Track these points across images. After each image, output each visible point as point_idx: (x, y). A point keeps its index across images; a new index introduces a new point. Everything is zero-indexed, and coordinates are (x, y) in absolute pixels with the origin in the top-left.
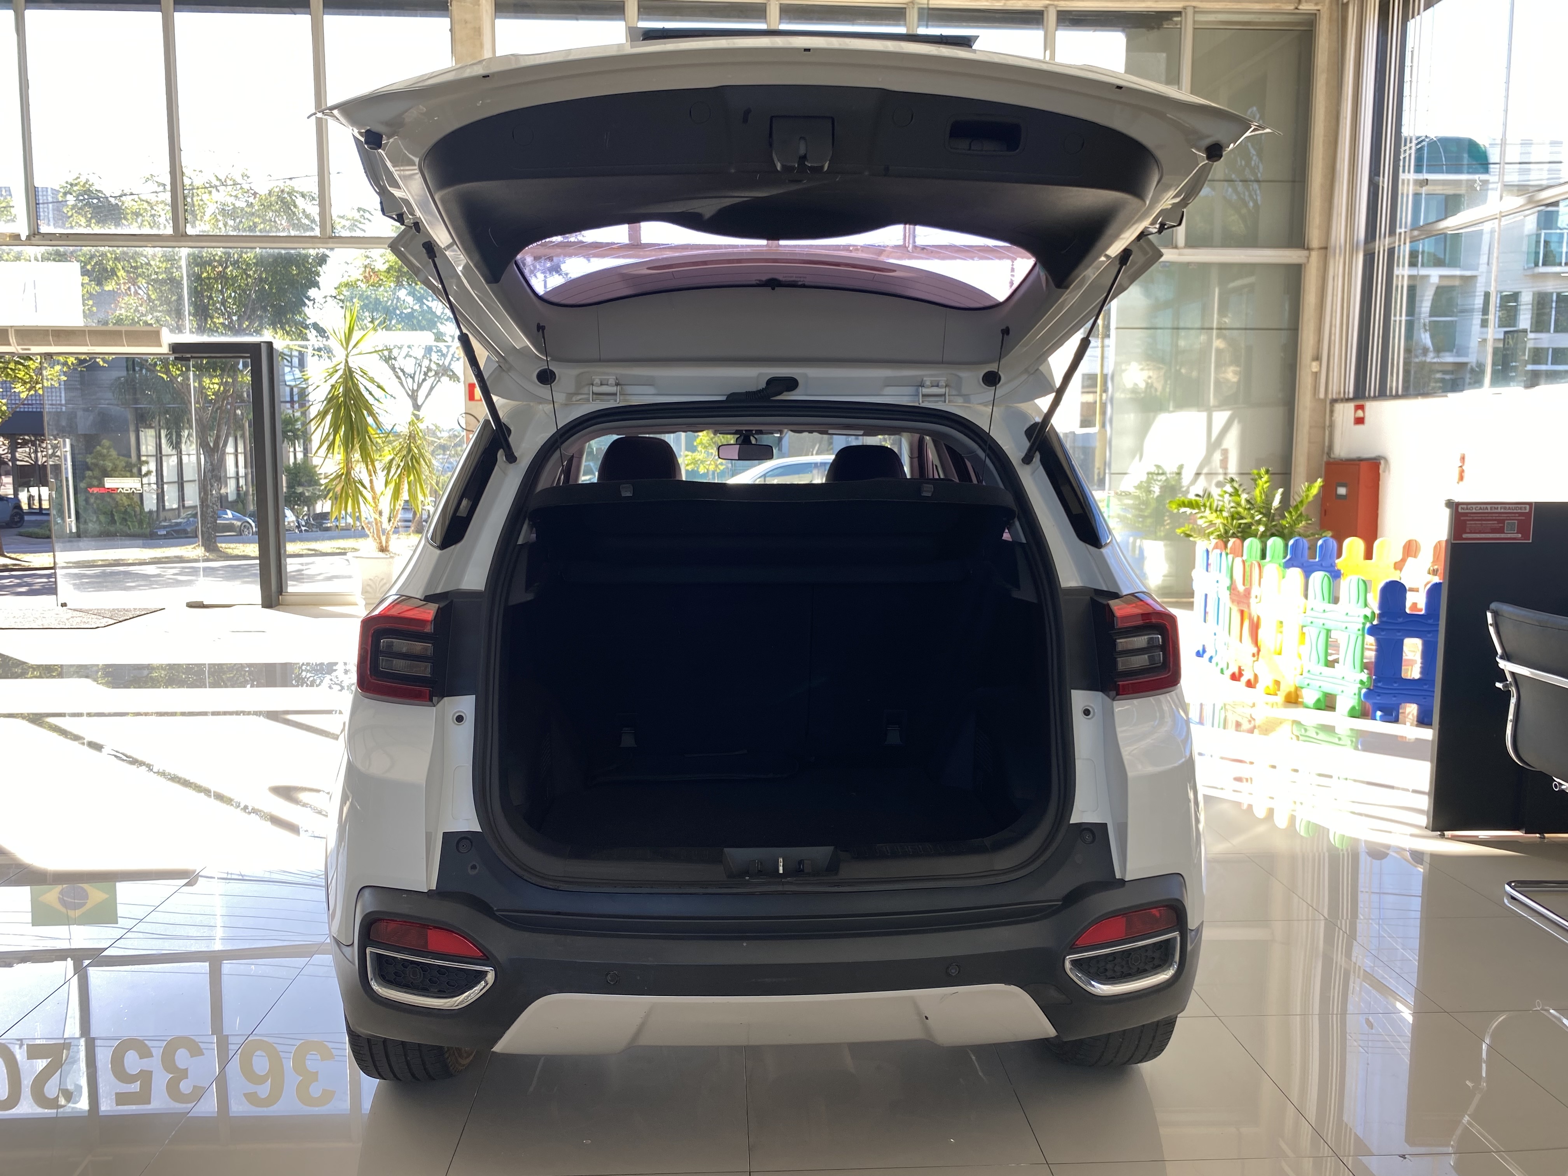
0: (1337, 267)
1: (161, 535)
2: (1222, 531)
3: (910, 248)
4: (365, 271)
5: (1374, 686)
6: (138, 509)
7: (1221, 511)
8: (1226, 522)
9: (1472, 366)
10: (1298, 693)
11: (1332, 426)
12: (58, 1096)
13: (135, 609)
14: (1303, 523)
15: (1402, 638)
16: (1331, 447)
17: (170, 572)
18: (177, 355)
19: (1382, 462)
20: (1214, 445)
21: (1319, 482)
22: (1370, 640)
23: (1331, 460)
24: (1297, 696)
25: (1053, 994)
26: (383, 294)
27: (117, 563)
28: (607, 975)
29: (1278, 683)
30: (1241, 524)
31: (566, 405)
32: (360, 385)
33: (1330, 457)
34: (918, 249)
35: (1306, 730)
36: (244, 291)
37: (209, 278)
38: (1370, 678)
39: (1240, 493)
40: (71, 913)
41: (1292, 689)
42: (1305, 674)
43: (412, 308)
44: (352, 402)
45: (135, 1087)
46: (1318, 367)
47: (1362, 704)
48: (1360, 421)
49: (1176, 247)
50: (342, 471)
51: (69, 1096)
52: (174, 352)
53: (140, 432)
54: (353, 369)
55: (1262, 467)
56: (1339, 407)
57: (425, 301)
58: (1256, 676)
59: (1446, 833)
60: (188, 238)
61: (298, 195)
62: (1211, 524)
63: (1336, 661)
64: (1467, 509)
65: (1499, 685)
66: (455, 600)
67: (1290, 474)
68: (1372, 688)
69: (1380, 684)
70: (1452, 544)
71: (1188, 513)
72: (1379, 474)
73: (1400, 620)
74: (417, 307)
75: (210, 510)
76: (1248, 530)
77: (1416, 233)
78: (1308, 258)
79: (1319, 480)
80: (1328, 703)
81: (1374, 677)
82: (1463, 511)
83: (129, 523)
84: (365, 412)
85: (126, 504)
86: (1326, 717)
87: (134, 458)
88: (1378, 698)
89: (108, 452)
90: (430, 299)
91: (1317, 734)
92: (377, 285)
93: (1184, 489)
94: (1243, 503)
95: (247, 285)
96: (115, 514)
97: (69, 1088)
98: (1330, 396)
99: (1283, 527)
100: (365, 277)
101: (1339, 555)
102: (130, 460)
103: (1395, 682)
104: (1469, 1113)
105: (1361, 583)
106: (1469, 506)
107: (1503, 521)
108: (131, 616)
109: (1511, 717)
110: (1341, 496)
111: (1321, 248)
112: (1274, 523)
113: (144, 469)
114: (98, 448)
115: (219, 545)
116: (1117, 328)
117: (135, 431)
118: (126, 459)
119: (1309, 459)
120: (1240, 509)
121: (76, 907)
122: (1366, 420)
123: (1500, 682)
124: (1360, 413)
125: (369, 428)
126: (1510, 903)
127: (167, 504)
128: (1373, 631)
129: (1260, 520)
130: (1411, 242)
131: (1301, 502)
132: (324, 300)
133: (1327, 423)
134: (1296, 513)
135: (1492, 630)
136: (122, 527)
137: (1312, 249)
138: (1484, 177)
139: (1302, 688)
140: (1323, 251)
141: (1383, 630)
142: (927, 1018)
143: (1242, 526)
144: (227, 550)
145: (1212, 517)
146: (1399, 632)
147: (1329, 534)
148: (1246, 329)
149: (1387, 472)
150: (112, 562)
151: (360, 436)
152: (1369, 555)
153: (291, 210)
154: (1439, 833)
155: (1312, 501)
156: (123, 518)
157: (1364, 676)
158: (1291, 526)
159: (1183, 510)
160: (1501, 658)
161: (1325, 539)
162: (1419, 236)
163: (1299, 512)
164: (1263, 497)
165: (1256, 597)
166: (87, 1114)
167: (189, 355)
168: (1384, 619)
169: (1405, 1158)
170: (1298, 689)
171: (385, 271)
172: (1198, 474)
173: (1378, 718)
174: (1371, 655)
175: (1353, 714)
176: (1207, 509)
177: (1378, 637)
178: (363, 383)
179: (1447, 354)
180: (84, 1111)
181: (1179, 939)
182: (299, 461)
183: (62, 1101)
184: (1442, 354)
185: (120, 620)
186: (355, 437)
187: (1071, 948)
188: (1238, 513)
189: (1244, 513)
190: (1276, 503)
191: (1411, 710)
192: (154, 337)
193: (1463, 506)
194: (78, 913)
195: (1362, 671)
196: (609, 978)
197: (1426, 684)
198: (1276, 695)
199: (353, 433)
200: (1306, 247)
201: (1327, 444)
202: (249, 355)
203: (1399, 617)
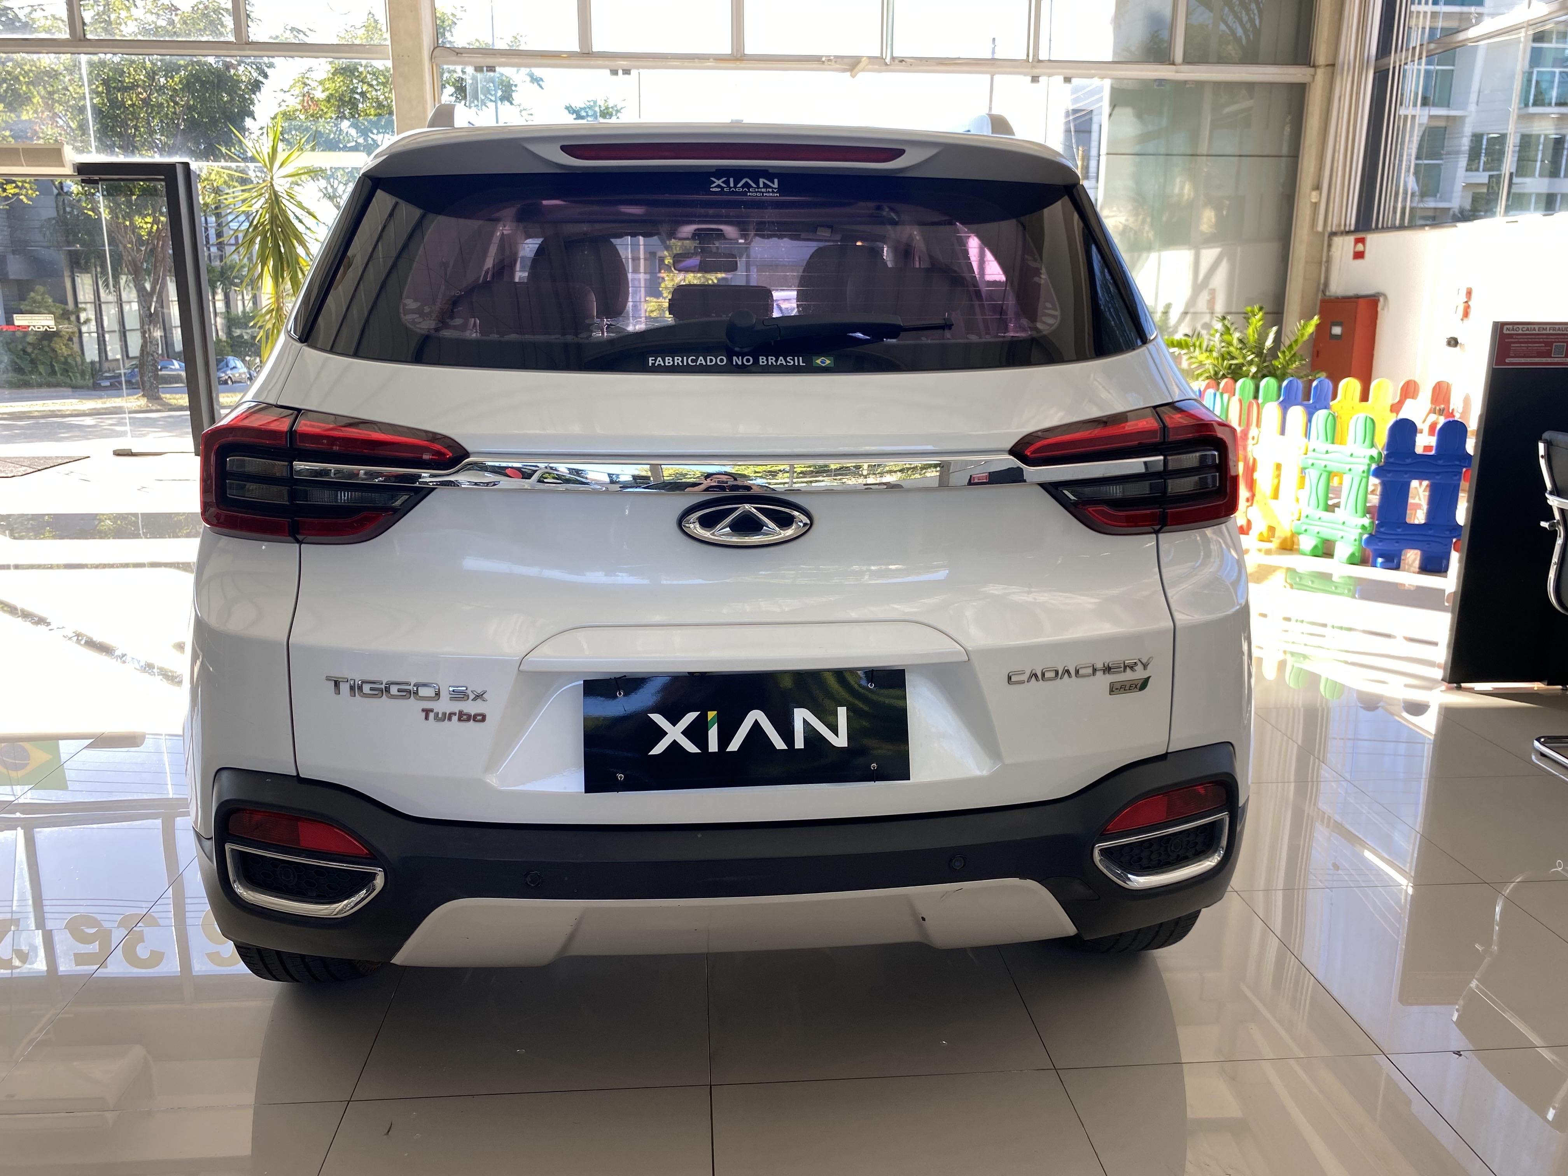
0: (1344, 86)
1: (106, 387)
2: (1212, 372)
3: (888, 60)
4: (303, 100)
5: (1376, 531)
6: (79, 359)
7: (1211, 351)
8: (1216, 362)
9: (1454, 212)
10: (1295, 540)
11: (1329, 261)
12: (12, 958)
13: (57, 457)
14: (1297, 363)
15: (1408, 480)
16: (1326, 284)
17: (108, 422)
18: (84, 177)
19: (1381, 299)
20: (1199, 287)
21: (1316, 320)
22: (1374, 481)
23: (1326, 298)
24: (1293, 543)
25: (1079, 889)
26: (325, 126)
27: (53, 414)
28: (526, 875)
29: (1272, 529)
30: (1231, 365)
32: (289, 212)
33: (1325, 295)
34: (897, 61)
35: (1301, 578)
36: (172, 119)
37: (133, 105)
38: (1373, 522)
39: (1231, 332)
40: (13, 774)
41: (1289, 534)
42: (1303, 519)
43: (356, 141)
44: (280, 230)
45: (94, 947)
46: (1318, 197)
47: (1363, 551)
48: (1359, 255)
49: (1173, 64)
50: (273, 307)
51: (24, 957)
52: (79, 174)
53: (76, 277)
54: (279, 193)
55: (1255, 304)
56: (1337, 241)
57: (370, 134)
58: (1249, 522)
59: (1463, 685)
60: (87, 43)
61: (224, 13)
62: (1201, 365)
63: (1337, 505)
64: (1513, 330)
65: (1544, 524)
67: (1282, 313)
68: (1374, 533)
69: (1382, 530)
70: (1493, 369)
71: (1176, 354)
72: (1377, 312)
73: (1408, 461)
74: (361, 140)
75: (150, 358)
76: (1239, 371)
77: (1432, 46)
78: (1314, 76)
79: (1316, 317)
80: (1326, 550)
81: (1377, 522)
82: (1508, 332)
83: (70, 374)
84: (295, 242)
85: (66, 354)
86: (1322, 565)
87: (71, 306)
88: (1380, 544)
89: (43, 299)
90: (375, 131)
91: (1313, 582)
92: (315, 117)
93: (1170, 330)
94: (1235, 342)
95: (175, 113)
96: (55, 364)
97: (23, 948)
98: (1329, 229)
99: (1276, 368)
100: (303, 107)
101: (1334, 396)
102: (67, 307)
103: (1399, 527)
104: (1476, 976)
105: (1368, 421)
106: (1516, 327)
107: (1549, 344)
108: (52, 465)
109: (1555, 559)
110: (1337, 336)
111: (1327, 65)
112: (1265, 364)
113: (83, 316)
114: (32, 294)
115: (163, 396)
116: (1108, 154)
117: (70, 276)
118: (63, 306)
119: (1303, 297)
120: (1232, 349)
121: (16, 768)
122: (1367, 255)
123: (1546, 521)
124: (1360, 247)
125: (300, 259)
126: (1539, 760)
127: (110, 354)
128: (1377, 473)
129: (1252, 360)
130: (1427, 57)
131: (1296, 341)
132: (261, 132)
133: (1324, 259)
134: (1290, 353)
135: (1543, 463)
136: (62, 378)
137: (1318, 66)
138: (1479, 9)
139: (1299, 534)
140: (1329, 68)
141: (1389, 471)
142: (924, 919)
143: (1233, 367)
144: (171, 401)
145: (1203, 357)
146: (1406, 474)
147: (1323, 375)
148: (1240, 156)
149: (1386, 309)
150: (50, 413)
151: (291, 268)
152: (1365, 397)
153: (219, 30)
154: (1455, 685)
155: (1308, 340)
156: (64, 369)
157: (1366, 521)
158: (1284, 367)
159: (1172, 350)
160: (1551, 493)
161: (1320, 380)
162: (1435, 49)
163: (1293, 352)
164: (1256, 336)
165: (1253, 438)
166: (45, 974)
167: (96, 177)
168: (1391, 460)
169: (1460, 1055)
170: (1294, 535)
171: (325, 100)
172: (1185, 313)
173: (1378, 565)
174: (1375, 500)
175: (1353, 561)
176: (1197, 349)
177: (1385, 479)
178: (291, 209)
179: (1431, 199)
180: (42, 972)
181: (1228, 819)
182: (247, 309)
183: (16, 962)
184: (1425, 199)
185: (40, 468)
186: (285, 269)
187: (1102, 834)
188: (1229, 353)
189: (1236, 353)
190: (1269, 343)
191: (1412, 556)
192: (54, 154)
193: (1508, 326)
194: (20, 773)
195: (1364, 516)
196: (529, 879)
197: (1431, 529)
198: (1271, 541)
199: (282, 264)
200: (1312, 65)
201: (1322, 281)
202: (163, 177)
203: (1408, 458)
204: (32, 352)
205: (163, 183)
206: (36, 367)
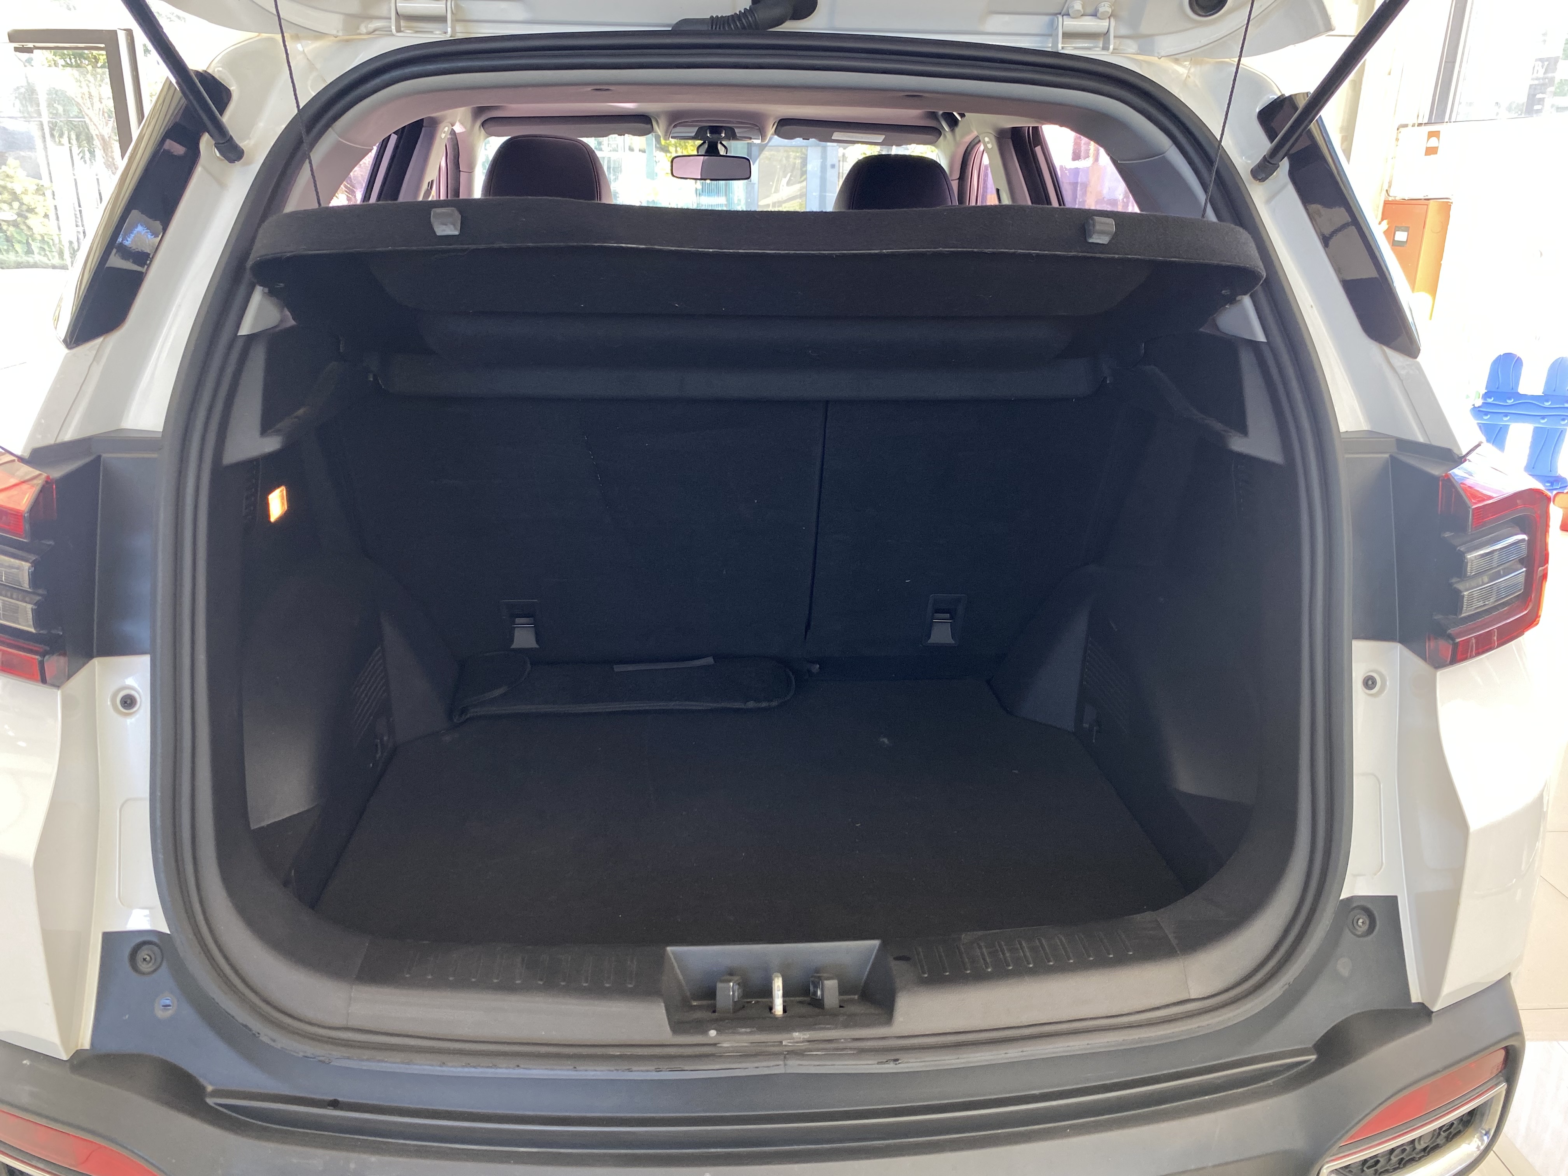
6: (56, 237)
11: (1395, 157)
15: (1507, 424)
16: (1391, 183)
18: (17, 44)
23: (1390, 199)
31: (347, 41)
33: (1389, 195)
48: (1431, 151)
52: (12, 41)
66: (104, 456)
73: (1510, 402)
83: (47, 253)
85: (42, 232)
96: (32, 243)
102: (41, 182)
110: (1401, 243)
117: (43, 149)
122: (1442, 150)
124: (1433, 142)
128: (1476, 414)
136: (39, 257)
141: (1486, 413)
146: (1505, 416)
156: (41, 247)
167: (30, 45)
168: (1490, 400)
181: (1503, 1093)
201: (1387, 179)
202: (103, 46)
203: (1510, 399)
204: (8, 230)
205: (104, 52)
206: (13, 246)
